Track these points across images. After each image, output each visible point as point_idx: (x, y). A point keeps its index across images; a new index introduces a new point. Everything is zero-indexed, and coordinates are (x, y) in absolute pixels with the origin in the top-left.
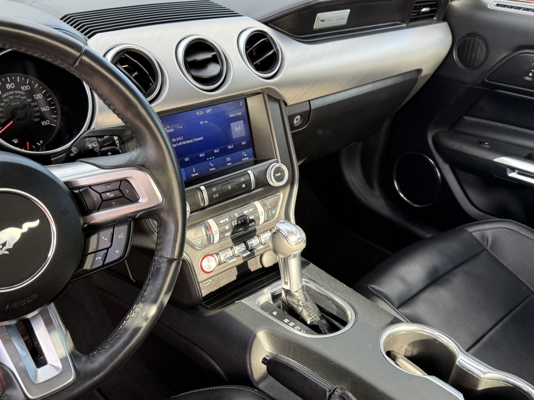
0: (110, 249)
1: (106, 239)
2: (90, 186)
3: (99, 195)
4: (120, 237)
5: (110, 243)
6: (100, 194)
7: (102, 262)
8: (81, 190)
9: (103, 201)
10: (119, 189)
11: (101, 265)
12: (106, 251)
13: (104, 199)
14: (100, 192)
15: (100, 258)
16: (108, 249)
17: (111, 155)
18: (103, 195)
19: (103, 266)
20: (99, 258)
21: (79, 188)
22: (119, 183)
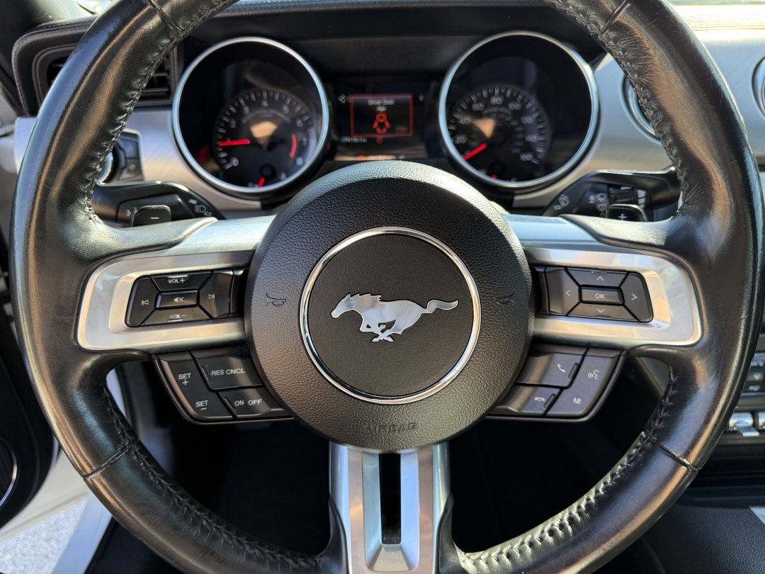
0: (565, 392)
1: (563, 371)
2: (566, 268)
3: (576, 288)
4: (590, 375)
5: (569, 380)
6: (581, 287)
7: (544, 409)
8: (548, 269)
9: (581, 301)
10: (619, 289)
11: (541, 412)
12: (556, 391)
13: (584, 299)
14: (581, 284)
15: (543, 399)
16: (562, 389)
17: (625, 219)
18: (584, 291)
19: (544, 415)
20: (541, 399)
21: (546, 265)
22: (623, 276)
